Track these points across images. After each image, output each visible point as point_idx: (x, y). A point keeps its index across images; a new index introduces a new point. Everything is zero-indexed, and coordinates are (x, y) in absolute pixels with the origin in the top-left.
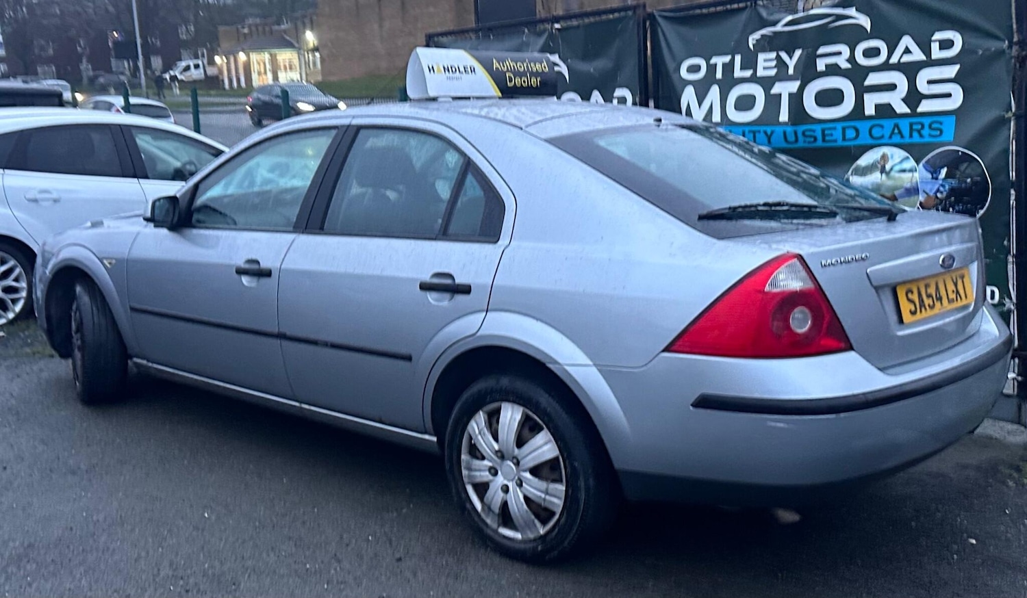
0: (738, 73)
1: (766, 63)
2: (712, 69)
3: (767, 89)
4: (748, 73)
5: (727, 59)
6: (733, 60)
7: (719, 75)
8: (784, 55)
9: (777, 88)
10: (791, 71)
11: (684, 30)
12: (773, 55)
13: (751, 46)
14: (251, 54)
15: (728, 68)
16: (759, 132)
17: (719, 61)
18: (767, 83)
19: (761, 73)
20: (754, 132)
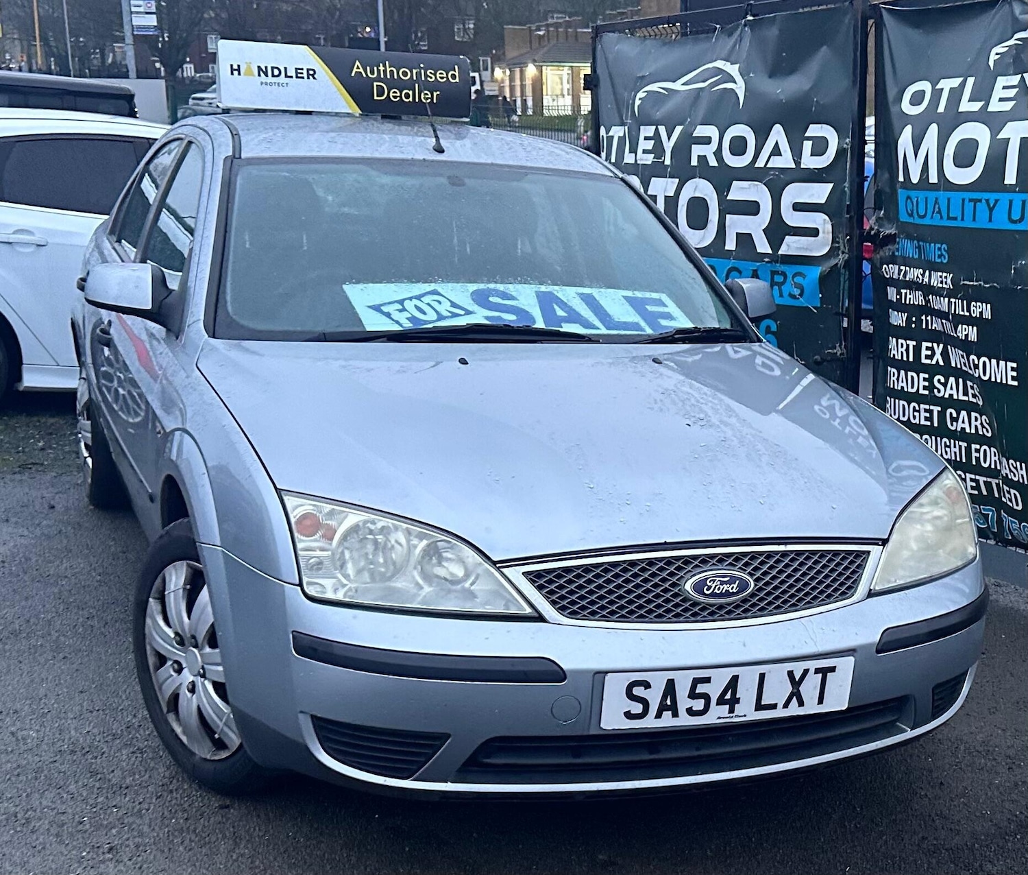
0: (966, 106)
1: (1003, 92)
2: (936, 97)
3: (995, 131)
4: (976, 106)
5: (956, 82)
6: (963, 84)
7: (941, 109)
9: (1007, 131)
11: (914, 34)
12: (1015, 80)
13: (991, 63)
14: (544, 68)
15: (956, 94)
16: (980, 201)
17: (947, 85)
18: (997, 122)
19: (994, 106)
20: (976, 201)
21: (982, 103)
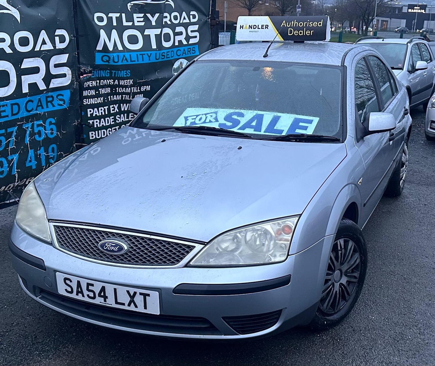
0: (125, 23)
1: (138, 19)
2: (110, 19)
3: (142, 33)
4: (130, 24)
5: (117, 15)
6: (121, 16)
7: (115, 24)
8: (149, 15)
9: (147, 32)
10: (154, 23)
12: (142, 15)
13: (129, 9)
15: (119, 19)
16: (144, 54)
17: (114, 16)
18: (141, 29)
19: (136, 24)
20: (142, 55)
21: (132, 23)
